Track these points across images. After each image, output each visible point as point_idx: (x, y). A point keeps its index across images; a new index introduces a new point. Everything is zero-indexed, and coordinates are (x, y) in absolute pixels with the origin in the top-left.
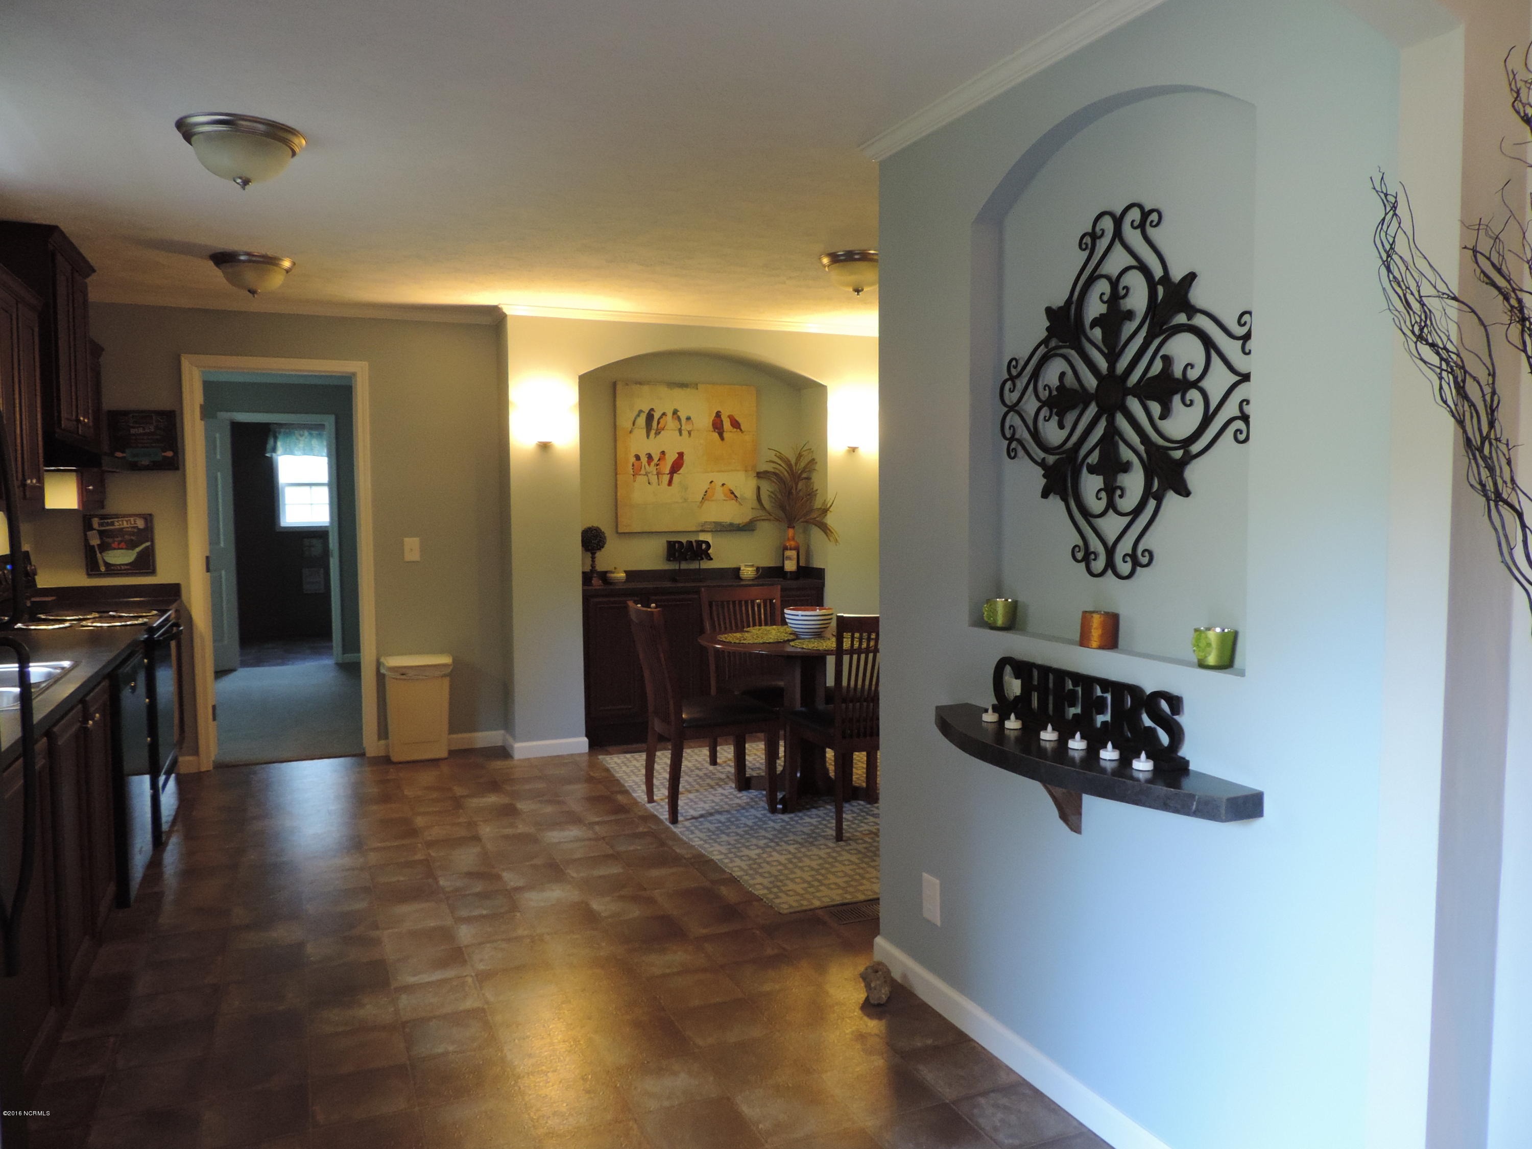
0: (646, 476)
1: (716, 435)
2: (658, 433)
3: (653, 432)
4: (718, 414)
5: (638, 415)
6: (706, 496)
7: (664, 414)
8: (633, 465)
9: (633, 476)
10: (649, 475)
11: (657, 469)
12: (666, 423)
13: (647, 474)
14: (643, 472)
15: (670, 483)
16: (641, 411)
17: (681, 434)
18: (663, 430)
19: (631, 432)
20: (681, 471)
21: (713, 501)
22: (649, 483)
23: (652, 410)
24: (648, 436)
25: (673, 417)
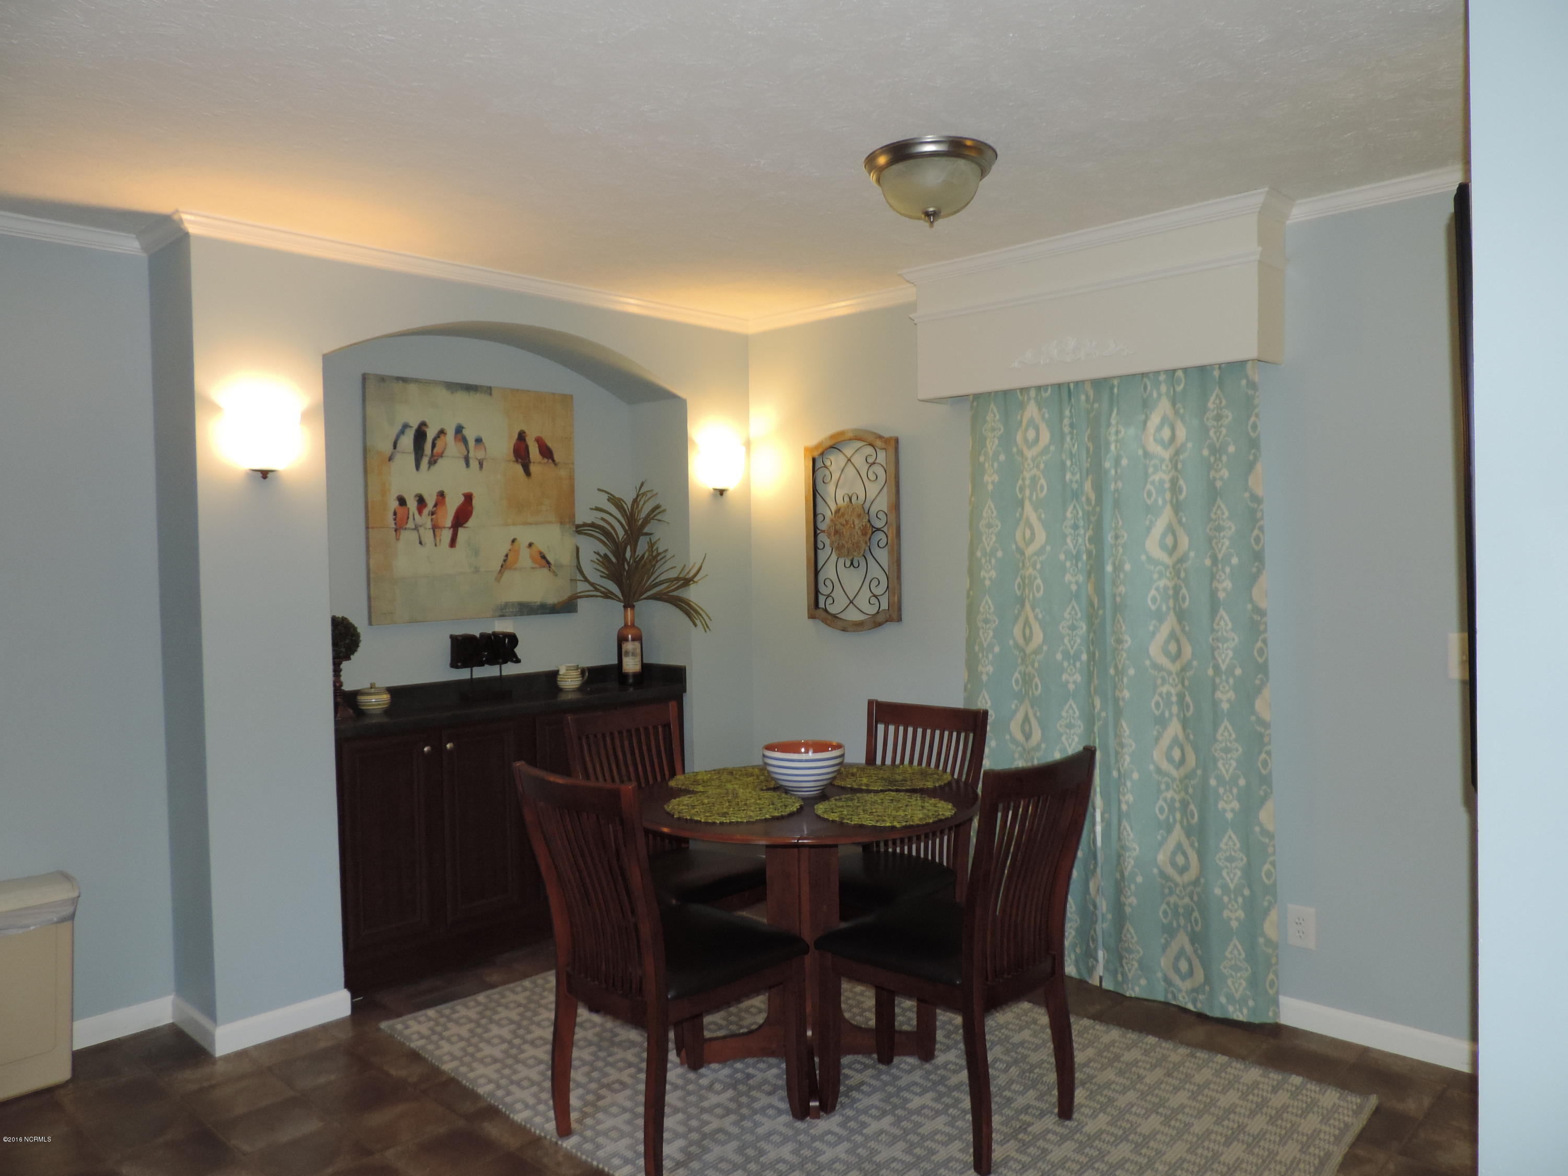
0: (416, 531)
1: (519, 468)
2: (433, 462)
3: (425, 461)
4: (522, 437)
5: (402, 432)
6: (506, 564)
7: (442, 432)
8: (395, 514)
9: (396, 530)
10: (422, 530)
11: (432, 519)
12: (446, 444)
13: (416, 528)
14: (411, 524)
15: (453, 543)
16: (406, 426)
17: (468, 464)
18: (442, 457)
19: (390, 459)
20: (471, 523)
21: (515, 569)
22: (421, 543)
23: (423, 424)
24: (418, 467)
25: (455, 437)
